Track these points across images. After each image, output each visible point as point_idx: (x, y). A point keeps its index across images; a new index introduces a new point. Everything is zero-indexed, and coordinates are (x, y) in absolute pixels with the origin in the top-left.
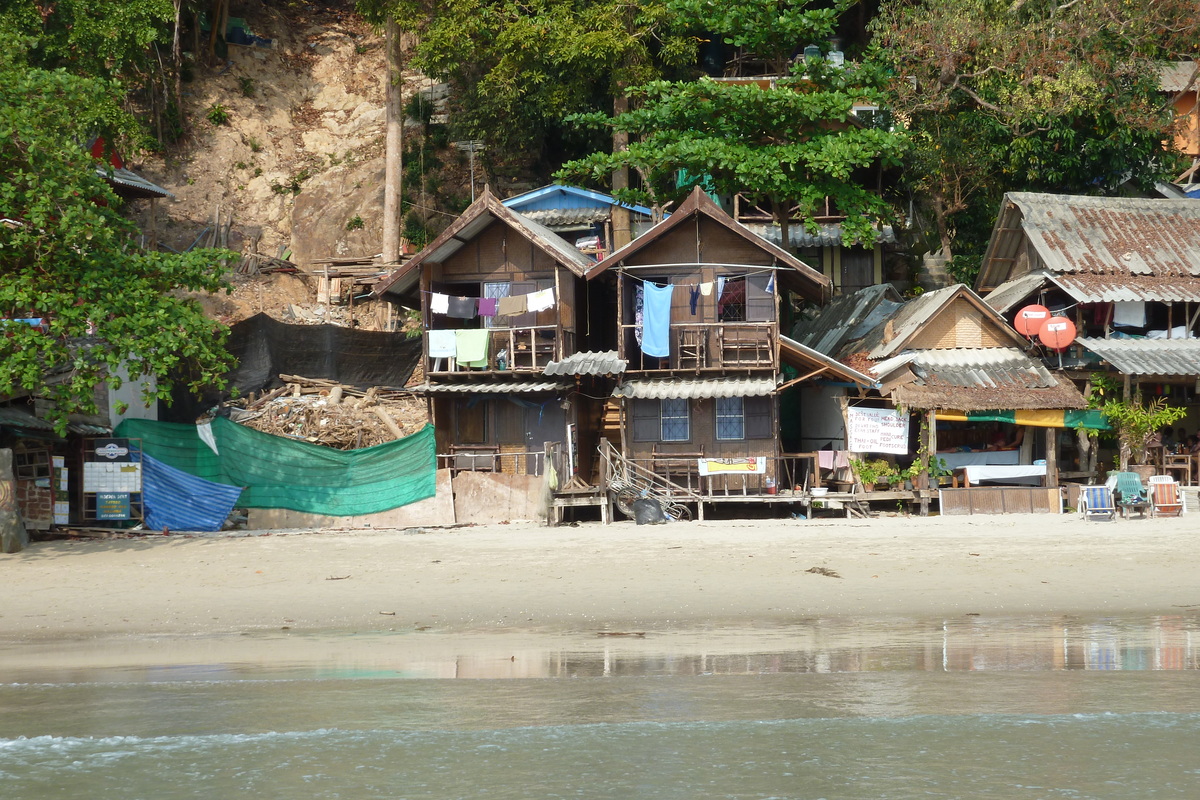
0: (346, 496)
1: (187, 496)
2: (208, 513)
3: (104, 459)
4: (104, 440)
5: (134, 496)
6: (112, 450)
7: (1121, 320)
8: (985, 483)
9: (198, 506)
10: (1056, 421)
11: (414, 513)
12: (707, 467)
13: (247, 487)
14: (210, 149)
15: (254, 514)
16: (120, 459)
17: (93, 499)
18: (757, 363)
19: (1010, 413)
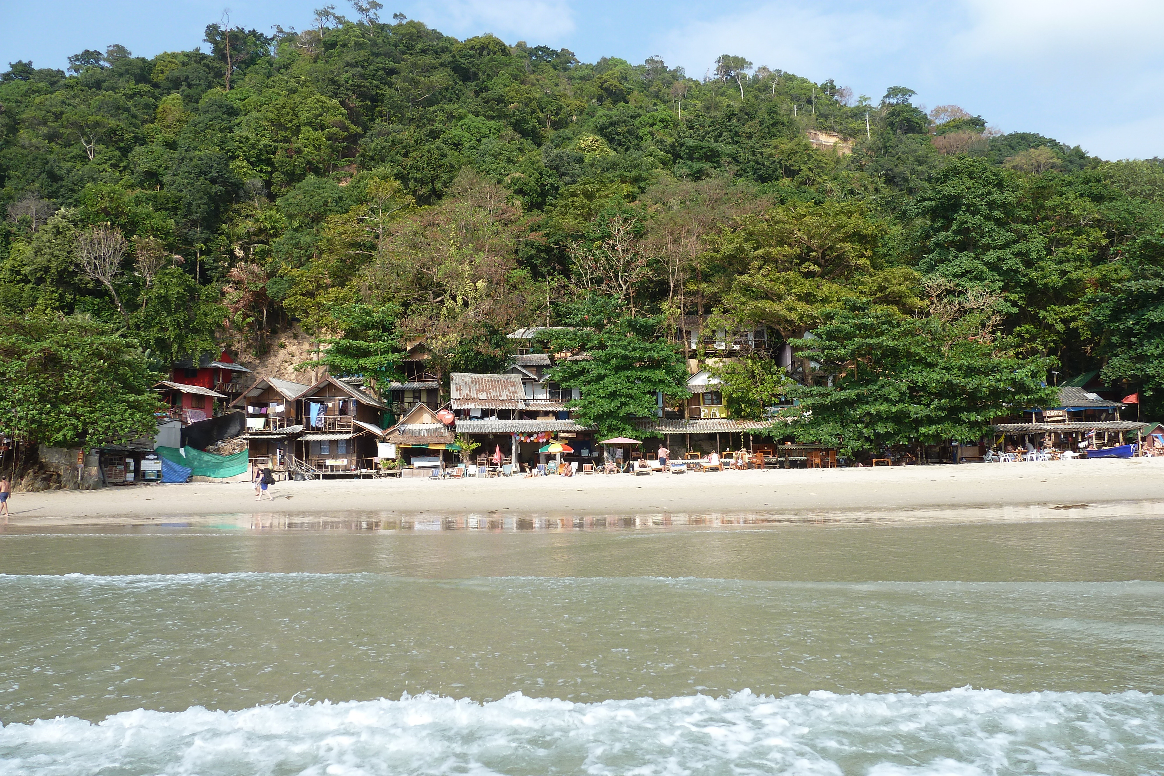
0: (222, 472)
1: (176, 472)
2: (182, 477)
3: (149, 459)
4: (149, 453)
5: (158, 471)
6: (152, 456)
7: (472, 415)
8: (420, 467)
9: (179, 475)
10: (442, 447)
11: (240, 477)
12: (329, 462)
13: (193, 469)
14: (276, 356)
15: (194, 477)
16: (154, 459)
17: (144, 472)
18: (346, 429)
19: (428, 445)
